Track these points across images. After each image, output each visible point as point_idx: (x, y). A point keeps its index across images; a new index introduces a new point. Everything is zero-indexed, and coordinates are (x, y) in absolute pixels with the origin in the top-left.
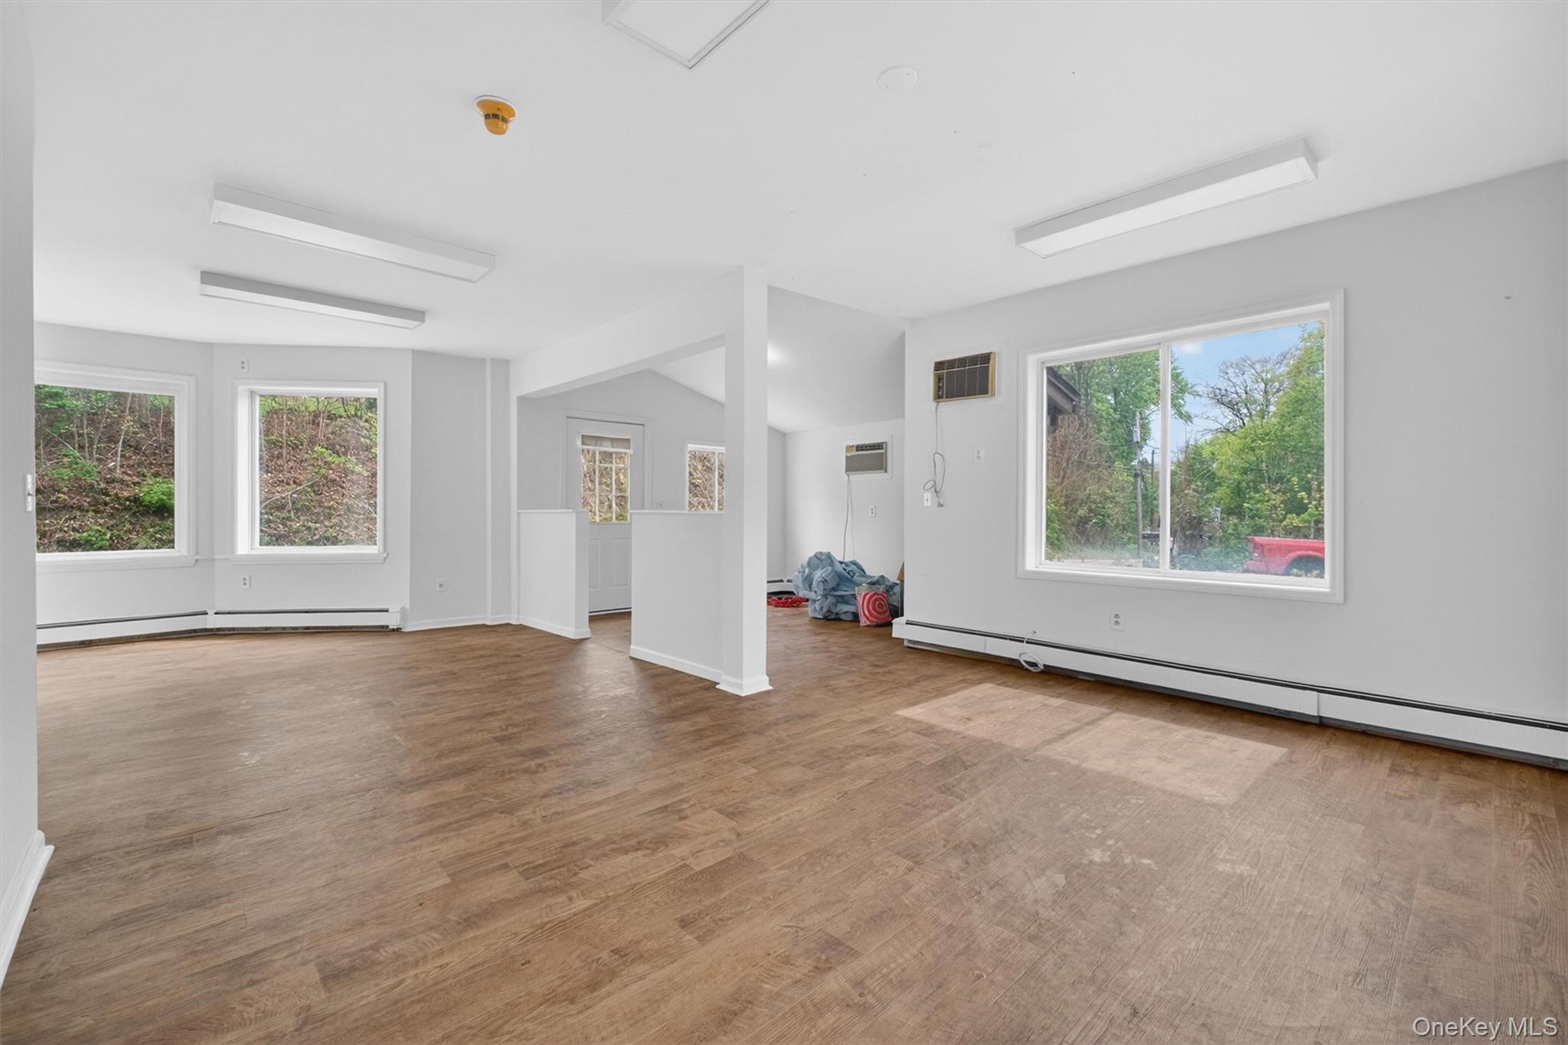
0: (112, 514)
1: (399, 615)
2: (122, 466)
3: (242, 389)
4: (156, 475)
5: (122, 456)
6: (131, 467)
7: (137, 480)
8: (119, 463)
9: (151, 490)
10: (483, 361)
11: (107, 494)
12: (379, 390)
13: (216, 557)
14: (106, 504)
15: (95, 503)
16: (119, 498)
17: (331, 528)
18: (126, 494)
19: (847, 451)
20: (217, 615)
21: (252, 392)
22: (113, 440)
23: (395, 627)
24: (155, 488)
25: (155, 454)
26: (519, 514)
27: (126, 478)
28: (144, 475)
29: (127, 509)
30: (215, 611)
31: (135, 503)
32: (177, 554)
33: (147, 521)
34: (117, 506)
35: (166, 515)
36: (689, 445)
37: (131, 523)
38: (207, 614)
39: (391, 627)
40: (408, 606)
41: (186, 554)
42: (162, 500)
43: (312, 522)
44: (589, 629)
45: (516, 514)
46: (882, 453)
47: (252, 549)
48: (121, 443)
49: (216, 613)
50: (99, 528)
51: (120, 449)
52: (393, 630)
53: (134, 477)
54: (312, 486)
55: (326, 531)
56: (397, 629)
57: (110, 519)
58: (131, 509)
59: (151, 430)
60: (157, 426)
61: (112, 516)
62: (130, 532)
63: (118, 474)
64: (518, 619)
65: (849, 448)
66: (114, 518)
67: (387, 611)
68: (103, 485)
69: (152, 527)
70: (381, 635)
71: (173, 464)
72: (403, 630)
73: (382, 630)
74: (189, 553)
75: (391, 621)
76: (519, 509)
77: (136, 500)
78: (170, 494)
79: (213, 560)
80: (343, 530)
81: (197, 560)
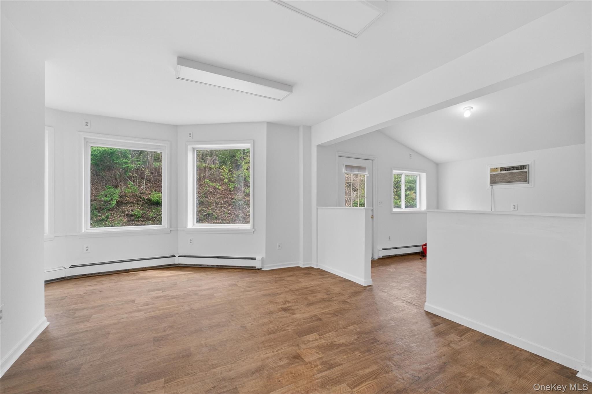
0: (142, 205)
1: (261, 261)
2: (145, 188)
3: (190, 147)
4: (155, 191)
5: (146, 184)
6: (148, 188)
7: (150, 192)
8: (144, 187)
9: (154, 197)
10: (298, 127)
11: (141, 198)
12: (251, 145)
13: (179, 229)
14: (141, 201)
15: (138, 201)
16: (144, 199)
17: (211, 210)
18: (147, 198)
19: (491, 172)
20: (179, 257)
21: (193, 148)
22: (143, 178)
23: (259, 268)
24: (155, 196)
25: (155, 183)
26: (317, 208)
27: (147, 192)
28: (152, 191)
29: (147, 203)
30: (179, 255)
31: (149, 201)
32: (163, 228)
33: (153, 207)
34: (144, 202)
35: (158, 205)
36: (394, 171)
37: (148, 208)
38: (175, 257)
39: (257, 268)
40: (265, 257)
41: (167, 228)
42: (157, 200)
43: (204, 208)
44: (371, 280)
45: (316, 208)
46: (526, 172)
47: (193, 225)
48: (145, 179)
49: (179, 256)
50: (139, 210)
51: (145, 181)
52: (258, 269)
53: (149, 192)
54: (204, 194)
55: (209, 212)
56: (260, 269)
57: (142, 207)
58: (148, 203)
59: (154, 175)
60: (156, 174)
61: (142, 206)
62: (148, 211)
63: (144, 191)
64: (317, 265)
65: (492, 170)
66: (143, 206)
67: (255, 259)
68: (140, 195)
69: (154, 209)
70: (253, 273)
71: (161, 187)
72: (262, 269)
73: (252, 270)
74: (168, 227)
75: (257, 264)
76: (317, 206)
77: (149, 200)
78: (160, 198)
79: (178, 230)
80: (215, 211)
81: (171, 231)
